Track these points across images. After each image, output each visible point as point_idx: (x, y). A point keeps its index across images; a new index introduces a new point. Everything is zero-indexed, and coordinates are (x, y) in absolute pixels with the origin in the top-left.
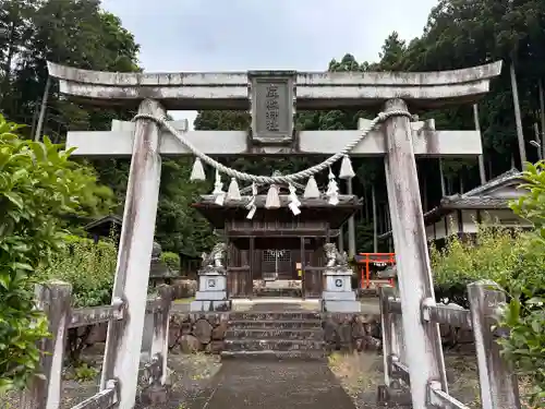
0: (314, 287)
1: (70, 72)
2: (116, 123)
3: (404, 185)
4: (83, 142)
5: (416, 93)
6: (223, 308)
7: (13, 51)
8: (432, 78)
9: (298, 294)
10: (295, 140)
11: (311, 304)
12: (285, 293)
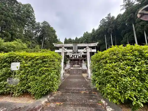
0: (81, 66)
1: (55, 44)
2: (60, 49)
3: (88, 55)
4: (56, 51)
5: (90, 46)
6: (70, 68)
7: (38, 33)
8: (91, 44)
9: (79, 67)
10: (77, 51)
11: (81, 68)
12: (78, 67)
